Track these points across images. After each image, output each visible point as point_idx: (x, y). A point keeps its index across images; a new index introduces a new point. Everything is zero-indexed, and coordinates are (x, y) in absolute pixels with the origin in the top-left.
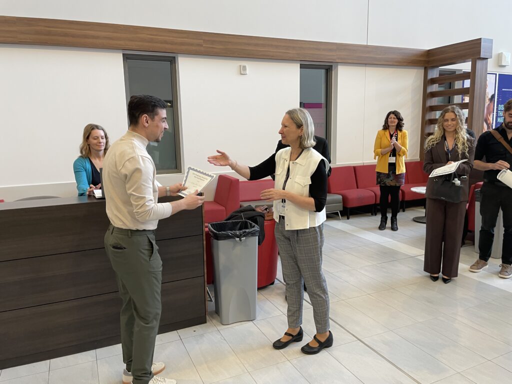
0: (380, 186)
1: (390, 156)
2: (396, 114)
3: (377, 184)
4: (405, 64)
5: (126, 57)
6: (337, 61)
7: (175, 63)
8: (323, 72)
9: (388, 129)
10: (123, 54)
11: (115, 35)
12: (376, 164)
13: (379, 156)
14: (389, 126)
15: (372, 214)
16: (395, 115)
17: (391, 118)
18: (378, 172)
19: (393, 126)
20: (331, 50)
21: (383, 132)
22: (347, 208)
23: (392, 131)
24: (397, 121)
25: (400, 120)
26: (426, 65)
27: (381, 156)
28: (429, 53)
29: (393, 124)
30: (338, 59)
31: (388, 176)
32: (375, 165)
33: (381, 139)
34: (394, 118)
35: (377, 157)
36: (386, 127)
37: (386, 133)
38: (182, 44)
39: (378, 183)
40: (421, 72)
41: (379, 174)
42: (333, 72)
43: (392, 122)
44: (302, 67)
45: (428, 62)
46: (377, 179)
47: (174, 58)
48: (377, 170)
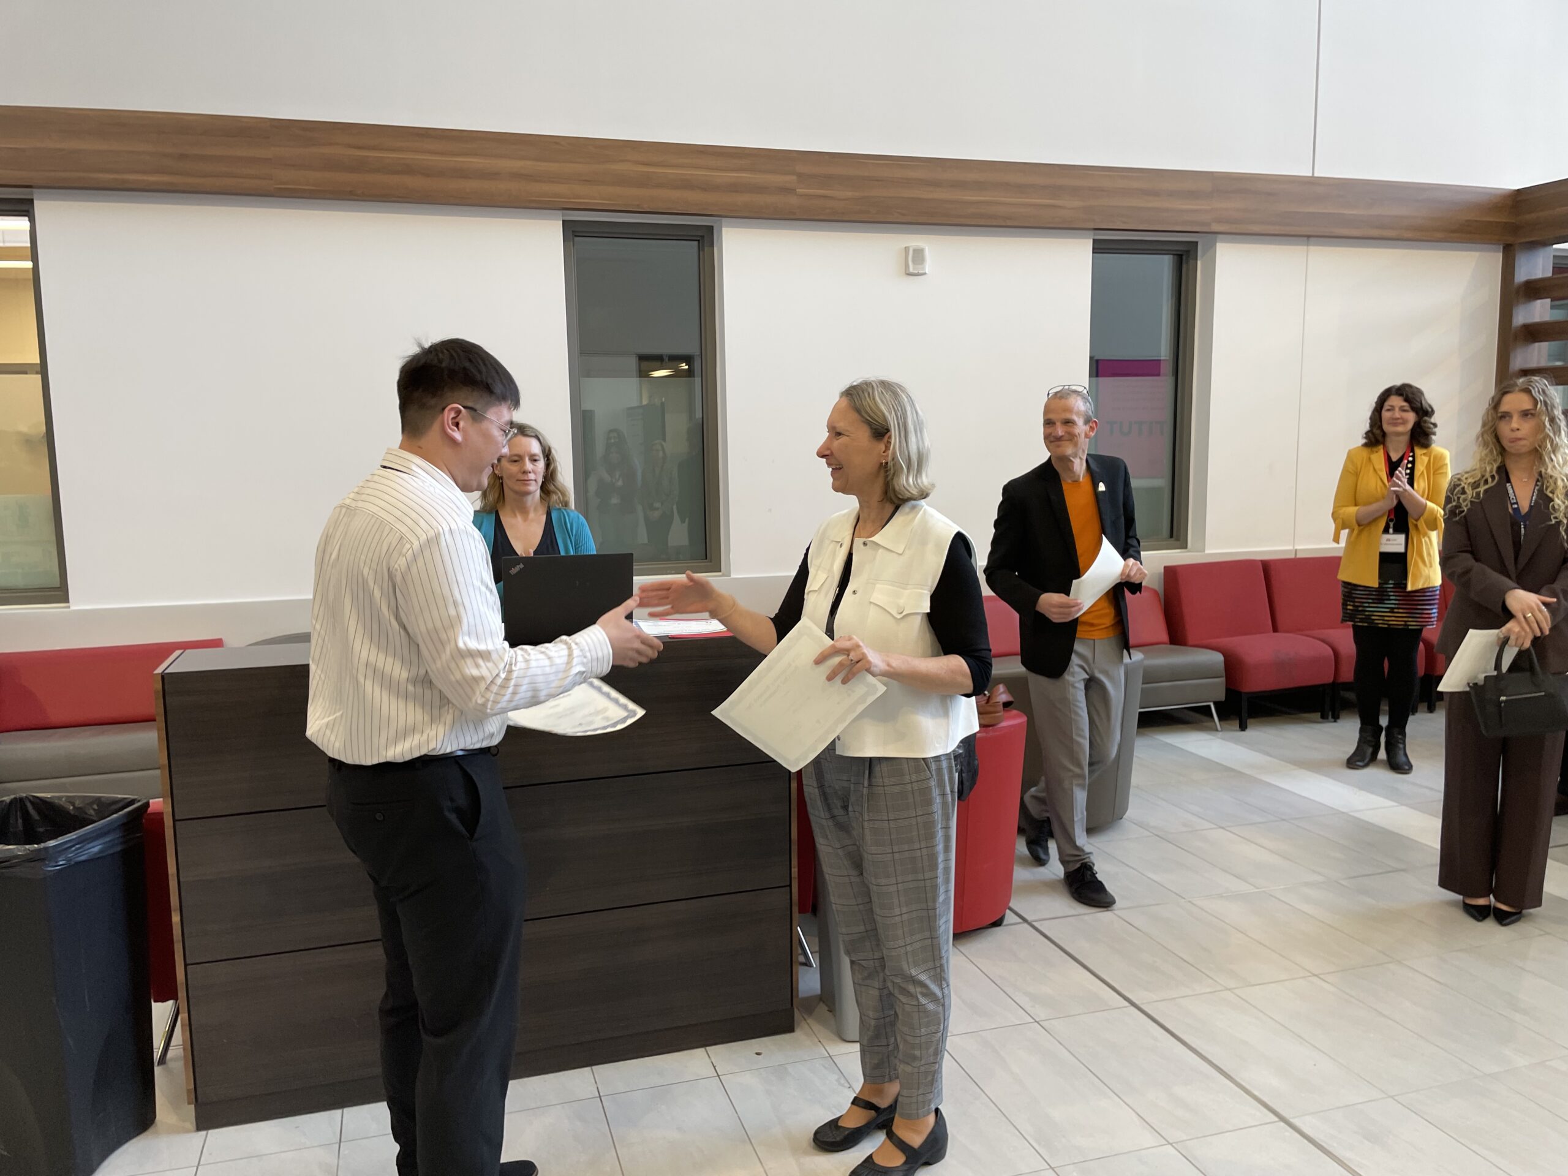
0: (1355, 627)
1: (1386, 531)
2: (1408, 394)
3: (1343, 621)
4: (1439, 235)
5: (573, 232)
6: (1215, 227)
7: (712, 245)
8: (1166, 263)
9: (1384, 443)
10: (563, 221)
11: (543, 166)
12: (1340, 554)
13: (1352, 531)
14: (1384, 434)
15: (1324, 717)
16: (1407, 400)
17: (1392, 409)
18: (1346, 584)
19: (1398, 434)
20: (1193, 195)
21: (1365, 452)
22: (1240, 693)
23: (1396, 451)
24: (1411, 417)
25: (1423, 412)
26: (1510, 239)
27: (1356, 527)
28: (1520, 200)
29: (1400, 429)
30: (1219, 221)
31: (1380, 594)
32: (1339, 558)
33: (1357, 475)
34: (1402, 410)
35: (1344, 533)
36: (1376, 437)
37: (1374, 457)
38: (735, 188)
39: (1348, 616)
40: (1494, 260)
41: (1350, 589)
42: (1199, 263)
43: (1395, 422)
44: (1099, 248)
45: (1514, 229)
46: (1345, 604)
47: (710, 229)
48: (1344, 575)
